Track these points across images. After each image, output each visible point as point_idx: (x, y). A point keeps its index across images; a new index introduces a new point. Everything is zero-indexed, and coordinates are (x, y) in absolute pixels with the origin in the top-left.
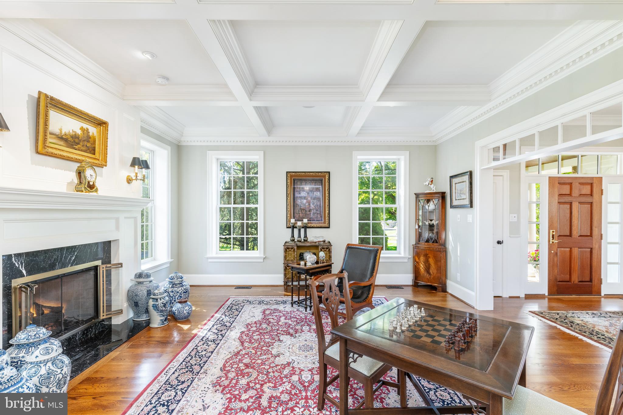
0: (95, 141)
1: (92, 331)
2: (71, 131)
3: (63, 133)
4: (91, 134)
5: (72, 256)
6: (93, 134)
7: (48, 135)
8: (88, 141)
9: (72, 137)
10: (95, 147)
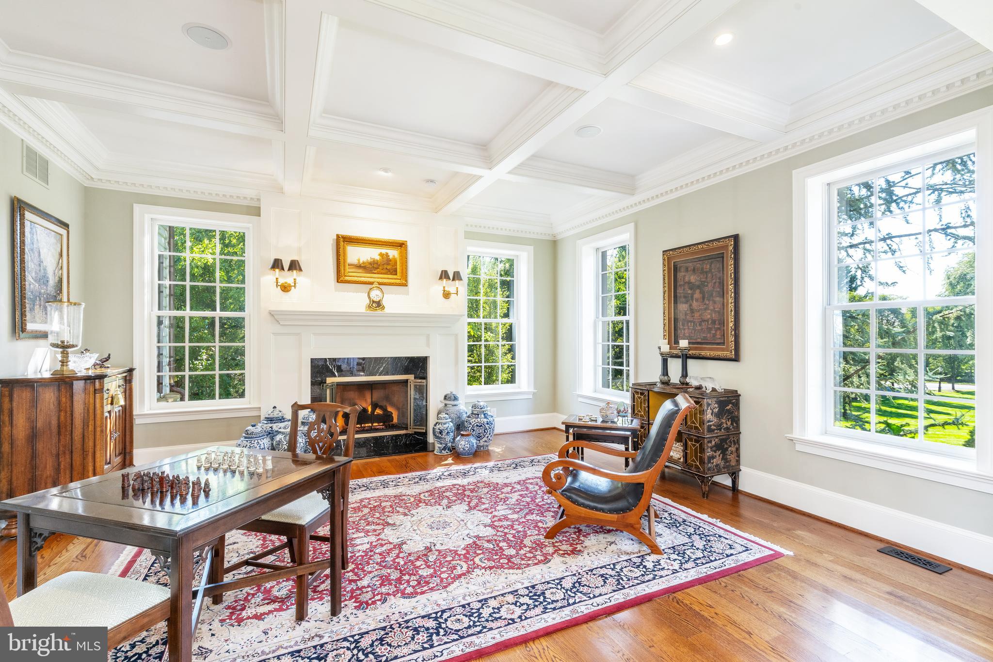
0: (396, 263)
1: (402, 440)
2: (369, 259)
3: (361, 262)
4: (391, 257)
5: (381, 367)
6: (394, 256)
7: (347, 267)
8: (388, 264)
9: (370, 264)
10: (396, 269)
